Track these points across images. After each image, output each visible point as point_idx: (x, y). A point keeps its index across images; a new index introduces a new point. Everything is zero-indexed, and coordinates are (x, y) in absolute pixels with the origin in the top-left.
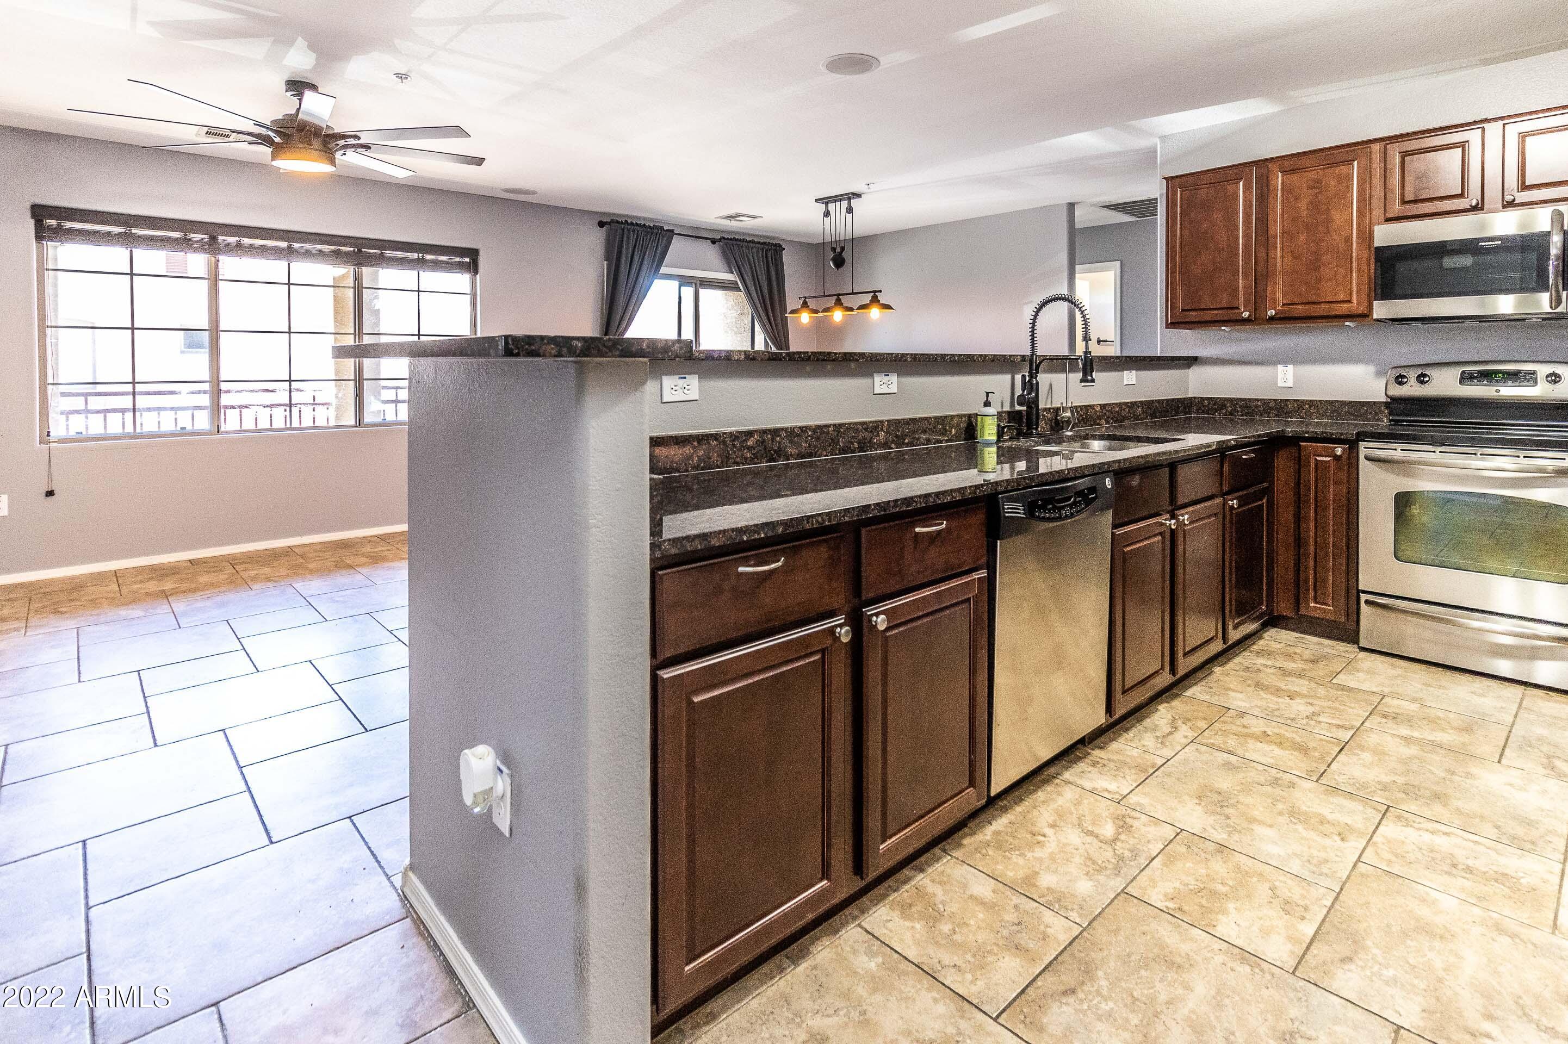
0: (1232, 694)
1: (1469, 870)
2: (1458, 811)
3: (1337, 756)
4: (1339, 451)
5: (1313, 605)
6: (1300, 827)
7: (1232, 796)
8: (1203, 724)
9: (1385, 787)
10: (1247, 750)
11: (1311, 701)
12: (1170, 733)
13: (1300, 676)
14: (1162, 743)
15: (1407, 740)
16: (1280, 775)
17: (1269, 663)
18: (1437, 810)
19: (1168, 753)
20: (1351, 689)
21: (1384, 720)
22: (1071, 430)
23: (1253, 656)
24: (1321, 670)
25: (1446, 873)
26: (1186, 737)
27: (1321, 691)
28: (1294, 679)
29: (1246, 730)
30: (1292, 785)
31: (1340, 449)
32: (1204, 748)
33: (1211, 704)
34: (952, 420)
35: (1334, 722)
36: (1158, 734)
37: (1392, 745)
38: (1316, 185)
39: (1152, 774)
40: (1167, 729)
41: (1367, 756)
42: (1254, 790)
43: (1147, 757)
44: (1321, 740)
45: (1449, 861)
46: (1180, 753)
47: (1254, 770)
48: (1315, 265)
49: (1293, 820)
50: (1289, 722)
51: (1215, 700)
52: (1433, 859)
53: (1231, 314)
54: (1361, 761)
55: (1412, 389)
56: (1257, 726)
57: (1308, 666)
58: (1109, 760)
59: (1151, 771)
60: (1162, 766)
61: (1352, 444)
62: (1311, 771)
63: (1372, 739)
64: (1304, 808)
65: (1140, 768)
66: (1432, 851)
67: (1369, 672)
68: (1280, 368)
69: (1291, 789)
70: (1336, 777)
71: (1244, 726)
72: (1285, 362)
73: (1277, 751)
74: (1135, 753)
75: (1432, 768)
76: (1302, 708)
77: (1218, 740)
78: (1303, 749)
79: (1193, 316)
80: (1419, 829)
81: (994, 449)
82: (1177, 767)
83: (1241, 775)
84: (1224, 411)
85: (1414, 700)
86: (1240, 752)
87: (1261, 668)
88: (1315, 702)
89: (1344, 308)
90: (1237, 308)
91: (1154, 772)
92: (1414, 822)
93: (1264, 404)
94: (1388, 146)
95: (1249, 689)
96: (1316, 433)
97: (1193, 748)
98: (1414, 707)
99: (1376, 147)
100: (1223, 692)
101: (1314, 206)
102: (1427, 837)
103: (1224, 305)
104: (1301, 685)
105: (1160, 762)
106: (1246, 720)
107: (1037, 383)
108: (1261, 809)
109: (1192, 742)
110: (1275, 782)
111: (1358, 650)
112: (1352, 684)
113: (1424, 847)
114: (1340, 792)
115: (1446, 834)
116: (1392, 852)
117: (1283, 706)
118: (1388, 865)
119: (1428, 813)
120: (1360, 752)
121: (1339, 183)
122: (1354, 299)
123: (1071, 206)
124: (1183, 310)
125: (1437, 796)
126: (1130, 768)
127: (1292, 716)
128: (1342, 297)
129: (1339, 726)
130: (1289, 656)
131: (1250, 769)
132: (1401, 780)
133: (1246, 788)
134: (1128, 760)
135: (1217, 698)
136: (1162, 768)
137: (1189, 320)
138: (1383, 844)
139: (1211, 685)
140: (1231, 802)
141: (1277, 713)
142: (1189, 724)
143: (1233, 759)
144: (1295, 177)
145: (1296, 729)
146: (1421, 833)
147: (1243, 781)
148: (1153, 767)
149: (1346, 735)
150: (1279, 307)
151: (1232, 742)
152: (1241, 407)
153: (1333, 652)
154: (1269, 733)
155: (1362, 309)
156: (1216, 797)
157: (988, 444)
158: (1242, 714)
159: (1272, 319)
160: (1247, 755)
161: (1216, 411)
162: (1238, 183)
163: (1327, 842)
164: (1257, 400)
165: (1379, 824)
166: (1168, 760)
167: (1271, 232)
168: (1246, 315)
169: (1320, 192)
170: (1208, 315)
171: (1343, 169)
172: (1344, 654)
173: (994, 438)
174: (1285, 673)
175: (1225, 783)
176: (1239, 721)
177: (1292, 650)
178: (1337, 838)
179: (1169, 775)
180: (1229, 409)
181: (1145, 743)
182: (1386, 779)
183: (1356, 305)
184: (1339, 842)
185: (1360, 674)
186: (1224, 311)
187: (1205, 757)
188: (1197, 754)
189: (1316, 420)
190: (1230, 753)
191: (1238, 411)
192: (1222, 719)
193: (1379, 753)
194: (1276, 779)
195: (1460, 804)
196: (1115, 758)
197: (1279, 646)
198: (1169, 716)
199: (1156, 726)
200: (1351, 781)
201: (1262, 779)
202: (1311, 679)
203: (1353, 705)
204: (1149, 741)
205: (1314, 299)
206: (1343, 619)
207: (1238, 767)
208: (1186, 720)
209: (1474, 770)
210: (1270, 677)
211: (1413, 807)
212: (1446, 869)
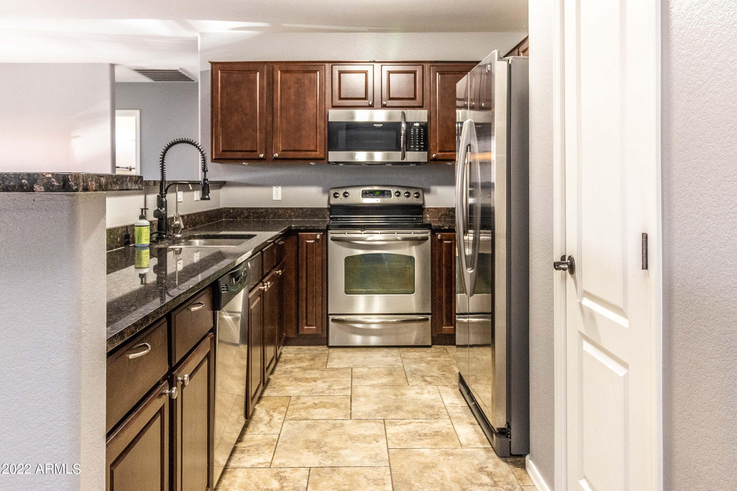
0: (287, 388)
1: (425, 435)
2: (408, 412)
3: (351, 404)
4: (318, 237)
5: (305, 327)
6: (357, 443)
7: (321, 441)
8: (283, 409)
9: (378, 411)
10: (312, 415)
11: (324, 380)
12: (271, 420)
13: (312, 369)
14: (270, 426)
15: (373, 386)
16: (334, 422)
17: (293, 366)
18: (401, 414)
19: (277, 431)
20: (337, 369)
21: (359, 380)
22: (180, 234)
23: (283, 364)
24: (318, 363)
25: (419, 439)
26: (280, 419)
27: (325, 374)
28: (310, 371)
29: (305, 405)
30: (342, 425)
31: (319, 235)
32: (292, 422)
33: (280, 397)
34: (118, 231)
35: (339, 387)
36: (265, 422)
37: (368, 390)
38: (299, 82)
39: (276, 446)
40: (267, 418)
41: (362, 399)
42: (328, 434)
43: (268, 437)
44: (340, 398)
45: (417, 435)
46: (283, 429)
47: (322, 424)
48: (298, 129)
49: (354, 441)
50: (321, 394)
51: (280, 394)
52: (412, 436)
53: (252, 155)
54: (362, 403)
55: (341, 200)
56: (310, 401)
57: (312, 362)
58: (249, 446)
59: (275, 443)
60: (278, 438)
61: (325, 232)
62: (346, 415)
63: (359, 391)
64: (354, 434)
65: (269, 444)
66: (410, 432)
67: (340, 358)
68: (274, 188)
69: (343, 427)
70: (357, 414)
71: (304, 403)
72: (277, 185)
73: (326, 411)
74: (260, 437)
75: (388, 396)
76: (323, 385)
77: (296, 415)
78: (336, 406)
79: (229, 155)
80: (400, 425)
81: (148, 251)
82: (286, 437)
83: (318, 429)
84: (243, 216)
85: (364, 366)
86: (310, 417)
87: (292, 370)
88: (327, 380)
89: (313, 155)
90: (256, 151)
91: (277, 443)
92: (396, 423)
93: (266, 211)
94: (334, 66)
95: (293, 383)
96: (307, 227)
97: (287, 424)
98: (366, 370)
99: (328, 66)
100: (281, 388)
101: (298, 94)
102: (404, 427)
103: (248, 149)
104: (315, 374)
105: (276, 437)
106: (303, 400)
107: (166, 201)
108: (337, 442)
109: (284, 420)
110: (334, 426)
111: (328, 348)
112: (336, 366)
113: (406, 432)
114: (363, 420)
115: (410, 423)
116: (398, 439)
117: (314, 387)
118: (399, 446)
119: (399, 417)
120: (359, 399)
121: (310, 82)
122: (318, 150)
123: (113, 66)
124: (223, 151)
125: (398, 408)
126: (263, 446)
127: (321, 390)
128: (312, 148)
129: (344, 389)
130: (300, 360)
131: (320, 424)
132: (381, 406)
133: (325, 434)
134: (259, 442)
135: (281, 392)
136: (280, 440)
137: (226, 157)
138: (392, 437)
139: (273, 386)
140: (323, 444)
141: (313, 391)
142: (277, 411)
143: (309, 422)
144: (287, 75)
145: (326, 397)
146: (402, 426)
147: (321, 431)
148: (275, 441)
149: (348, 392)
150: (279, 152)
151: (303, 414)
152: (253, 213)
153: (318, 352)
154: (317, 403)
155: (322, 156)
156: (314, 445)
157: (144, 247)
158: (298, 397)
159: (276, 159)
160: (315, 417)
161: (238, 216)
162: (256, 73)
163: (372, 446)
164: (262, 208)
165: (385, 428)
166: (280, 434)
167: (275, 106)
168: (262, 156)
169: (301, 86)
170: (239, 155)
171: (312, 75)
172: (323, 352)
173: (148, 243)
174: (305, 369)
175: (313, 435)
176: (300, 401)
177: (299, 356)
178: (374, 442)
179: (285, 442)
180: (246, 215)
181: (262, 429)
182: (376, 407)
183: (318, 154)
184: (376, 444)
185: (336, 360)
186: (248, 153)
187: (296, 426)
188: (291, 426)
189: (294, 220)
190: (306, 419)
191: (251, 216)
192: (291, 403)
193: (366, 396)
194: (334, 424)
195: (407, 408)
196: (251, 444)
197: (292, 356)
198: (264, 411)
199: (261, 418)
200: (364, 414)
201: (328, 427)
202: (317, 369)
203: (342, 377)
204: (262, 428)
205: (297, 148)
206: (320, 332)
207: (314, 426)
208: (274, 410)
209: (403, 391)
210: (298, 374)
211: (392, 416)
212: (418, 438)
